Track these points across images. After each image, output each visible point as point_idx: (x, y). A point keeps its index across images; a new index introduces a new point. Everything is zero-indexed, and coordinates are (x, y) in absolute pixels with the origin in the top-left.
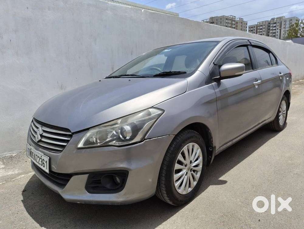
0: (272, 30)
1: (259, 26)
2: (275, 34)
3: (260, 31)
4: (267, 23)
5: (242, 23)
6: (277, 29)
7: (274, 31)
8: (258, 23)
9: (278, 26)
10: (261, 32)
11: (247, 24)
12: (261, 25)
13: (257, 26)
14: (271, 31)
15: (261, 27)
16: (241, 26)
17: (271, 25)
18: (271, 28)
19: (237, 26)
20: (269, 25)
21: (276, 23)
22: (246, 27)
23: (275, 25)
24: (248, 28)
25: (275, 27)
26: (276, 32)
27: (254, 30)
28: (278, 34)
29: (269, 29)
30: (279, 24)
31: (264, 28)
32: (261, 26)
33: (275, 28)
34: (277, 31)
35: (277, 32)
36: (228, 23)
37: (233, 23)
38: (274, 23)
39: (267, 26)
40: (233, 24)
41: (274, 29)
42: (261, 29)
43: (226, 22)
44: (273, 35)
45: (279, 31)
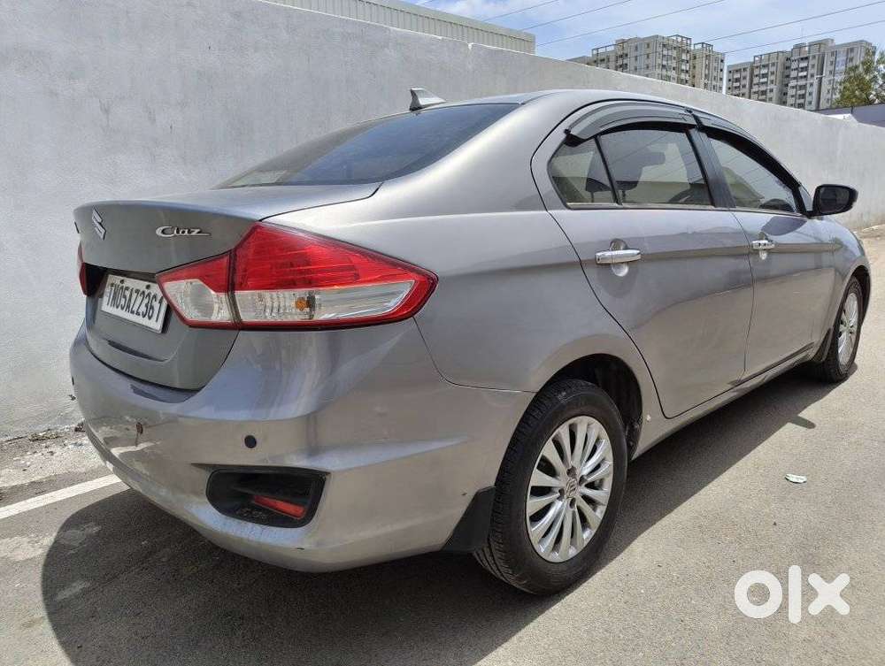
0: (794, 78)
1: (757, 67)
2: (803, 92)
3: (762, 80)
4: (782, 59)
5: (708, 57)
6: (809, 76)
7: (802, 82)
8: (757, 59)
9: (813, 66)
10: (763, 83)
11: (722, 61)
12: (763, 63)
13: (753, 67)
14: (793, 83)
15: (764, 71)
16: (707, 67)
17: (794, 65)
18: (794, 74)
19: (694, 67)
20: (788, 64)
21: (807, 58)
22: (721, 70)
23: (803, 64)
24: (725, 71)
25: (805, 69)
26: (808, 85)
27: (745, 78)
28: (814, 89)
29: (788, 76)
30: (815, 62)
31: (772, 73)
32: (764, 66)
33: (805, 73)
34: (809, 81)
35: (811, 85)
36: (669, 58)
37: (684, 57)
38: (802, 59)
39: (780, 67)
40: (683, 61)
41: (801, 77)
42: (764, 76)
43: (664, 56)
44: (799, 92)
45: (815, 82)
